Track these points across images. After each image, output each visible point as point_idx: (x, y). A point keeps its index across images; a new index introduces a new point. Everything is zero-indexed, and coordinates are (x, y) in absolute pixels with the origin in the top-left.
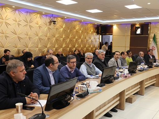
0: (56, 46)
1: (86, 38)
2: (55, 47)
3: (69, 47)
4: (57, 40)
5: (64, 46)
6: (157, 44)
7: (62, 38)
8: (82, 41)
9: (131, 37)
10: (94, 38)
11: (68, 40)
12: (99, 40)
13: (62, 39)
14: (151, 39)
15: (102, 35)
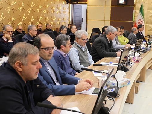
0: (13, 19)
1: (52, 8)
2: (11, 21)
3: (31, 21)
4: (13, 10)
5: (24, 19)
6: (144, 17)
7: (21, 6)
8: (48, 12)
9: (112, 8)
10: (63, 8)
11: (29, 11)
12: (69, 11)
13: (20, 8)
14: (136, 11)
15: (73, 4)
